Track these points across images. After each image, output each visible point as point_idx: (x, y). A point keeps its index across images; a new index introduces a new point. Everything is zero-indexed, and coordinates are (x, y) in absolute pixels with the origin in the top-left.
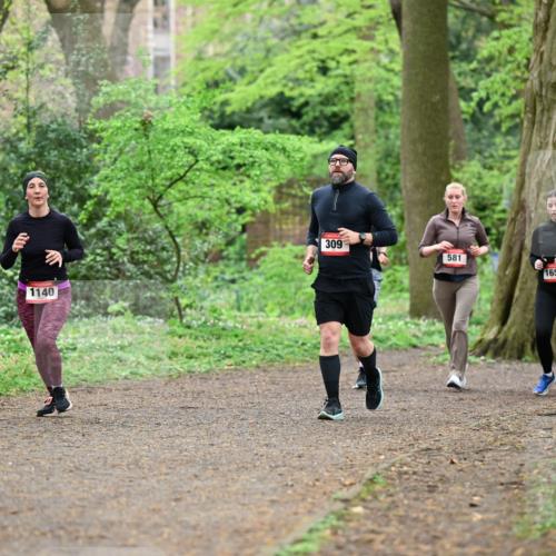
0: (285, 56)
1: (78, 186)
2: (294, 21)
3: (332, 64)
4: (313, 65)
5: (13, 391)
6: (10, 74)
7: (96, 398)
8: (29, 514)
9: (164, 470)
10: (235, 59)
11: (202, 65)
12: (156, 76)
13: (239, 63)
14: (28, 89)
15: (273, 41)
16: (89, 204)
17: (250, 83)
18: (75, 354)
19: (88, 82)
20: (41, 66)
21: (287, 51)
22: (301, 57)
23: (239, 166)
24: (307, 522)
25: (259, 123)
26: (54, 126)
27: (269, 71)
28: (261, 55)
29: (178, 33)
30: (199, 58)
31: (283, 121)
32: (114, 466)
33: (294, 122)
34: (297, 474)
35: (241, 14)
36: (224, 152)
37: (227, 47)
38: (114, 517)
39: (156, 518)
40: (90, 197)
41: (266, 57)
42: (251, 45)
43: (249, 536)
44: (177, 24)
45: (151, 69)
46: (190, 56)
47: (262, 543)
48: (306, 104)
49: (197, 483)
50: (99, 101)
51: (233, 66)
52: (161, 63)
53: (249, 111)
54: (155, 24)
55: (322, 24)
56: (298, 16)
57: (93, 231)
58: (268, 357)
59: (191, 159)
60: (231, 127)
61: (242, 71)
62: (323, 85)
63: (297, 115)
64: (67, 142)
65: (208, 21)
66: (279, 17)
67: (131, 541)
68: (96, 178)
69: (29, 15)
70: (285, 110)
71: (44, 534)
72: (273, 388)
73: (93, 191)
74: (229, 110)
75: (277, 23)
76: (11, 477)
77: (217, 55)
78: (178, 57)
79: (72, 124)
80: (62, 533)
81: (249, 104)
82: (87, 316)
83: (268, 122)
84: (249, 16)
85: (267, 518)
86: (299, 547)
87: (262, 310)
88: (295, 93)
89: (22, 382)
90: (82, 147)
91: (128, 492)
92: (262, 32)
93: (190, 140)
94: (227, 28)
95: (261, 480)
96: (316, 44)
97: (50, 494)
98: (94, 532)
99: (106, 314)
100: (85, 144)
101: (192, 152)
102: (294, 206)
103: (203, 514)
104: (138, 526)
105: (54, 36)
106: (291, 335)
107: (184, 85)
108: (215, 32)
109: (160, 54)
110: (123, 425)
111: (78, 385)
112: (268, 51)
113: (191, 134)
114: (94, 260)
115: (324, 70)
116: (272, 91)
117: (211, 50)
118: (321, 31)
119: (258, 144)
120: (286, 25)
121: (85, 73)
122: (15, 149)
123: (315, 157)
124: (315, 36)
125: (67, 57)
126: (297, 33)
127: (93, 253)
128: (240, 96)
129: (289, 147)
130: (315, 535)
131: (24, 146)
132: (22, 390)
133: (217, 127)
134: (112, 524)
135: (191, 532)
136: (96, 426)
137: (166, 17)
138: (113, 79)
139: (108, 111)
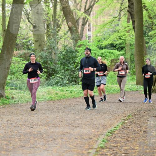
0: (113, 36)
1: (74, 60)
2: (114, 29)
3: (121, 37)
4: (118, 38)
5: (61, 99)
6: (61, 39)
7: (77, 100)
8: (64, 122)
9: (90, 114)
10: (103, 36)
11: (97, 37)
12: (88, 40)
13: (104, 37)
14: (64, 42)
15: (110, 33)
16: (76, 64)
17: (106, 41)
18: (73, 92)
19: (76, 41)
20: (67, 38)
21: (113, 35)
22: (116, 36)
23: (104, 56)
24: (117, 124)
25: (108, 48)
26: (69, 49)
27: (110, 39)
28: (108, 35)
29: (92, 31)
30: (97, 36)
31: (112, 48)
32: (80, 113)
33: (114, 48)
34: (115, 115)
35: (104, 28)
36: (101, 54)
37: (102, 34)
38: (80, 123)
39: (88, 123)
40: (76, 62)
41: (109, 36)
42: (106, 34)
43: (106, 126)
44: (92, 30)
45: (87, 38)
46: (95, 36)
47: (108, 128)
48: (117, 45)
49: (96, 116)
50: (78, 44)
51: (103, 38)
52: (89, 37)
53: (106, 46)
54: (88, 30)
55: (120, 30)
56: (115, 28)
57: (76, 69)
58: (109, 92)
59: (95, 55)
60: (102, 49)
61: (104, 39)
62: (120, 41)
63: (115, 47)
64: (72, 52)
65: (98, 29)
66: (111, 28)
67: (84, 127)
68: (77, 59)
69: (65, 28)
70: (113, 46)
71: (67, 126)
72: (110, 98)
73: (77, 61)
74: (102, 46)
75: (111, 30)
76: (61, 115)
77: (100, 36)
78: (93, 36)
79: (73, 48)
80: (70, 125)
81: (106, 45)
82: (75, 85)
83: (109, 48)
84: (106, 28)
85: (109, 123)
86: (115, 128)
87: (108, 83)
88: (114, 43)
89: (63, 97)
90: (74, 53)
91: (83, 118)
92: (108, 31)
93: (95, 51)
94: (102, 31)
95: (108, 116)
96: (119, 33)
97: (68, 118)
98: (76, 125)
99: (79, 84)
100: (75, 52)
101: (95, 54)
102: (114, 64)
103: (97, 122)
104: (85, 124)
105: (69, 32)
106: (114, 88)
107: (94, 41)
108: (100, 31)
109: (89, 35)
110: (82, 105)
111: (73, 98)
112: (109, 35)
113: (95, 50)
114: (77, 74)
115: (120, 38)
116: (110, 42)
117: (99, 35)
118: (119, 31)
119: (107, 52)
120: (113, 30)
121: (75, 39)
122: (62, 53)
123: (118, 55)
124: (118, 32)
125: (72, 36)
126: (115, 31)
127: (76, 73)
128: (104, 43)
129: (113, 52)
130: (118, 126)
131: (64, 53)
132: (63, 99)
133: (100, 49)
134: (80, 124)
135: (95, 125)
136: (77, 105)
137: (90, 29)
138: (81, 40)
139: (79, 46)
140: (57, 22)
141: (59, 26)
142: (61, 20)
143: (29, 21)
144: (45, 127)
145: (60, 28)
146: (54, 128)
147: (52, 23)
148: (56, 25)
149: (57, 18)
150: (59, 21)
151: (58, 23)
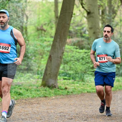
140: (112, 7)
141: (114, 12)
142: (116, 6)
143: (83, 7)
144: (100, 120)
145: (116, 14)
146: (109, 120)
147: (107, 9)
148: (111, 11)
149: (112, 4)
150: (114, 7)
151: (113, 9)
